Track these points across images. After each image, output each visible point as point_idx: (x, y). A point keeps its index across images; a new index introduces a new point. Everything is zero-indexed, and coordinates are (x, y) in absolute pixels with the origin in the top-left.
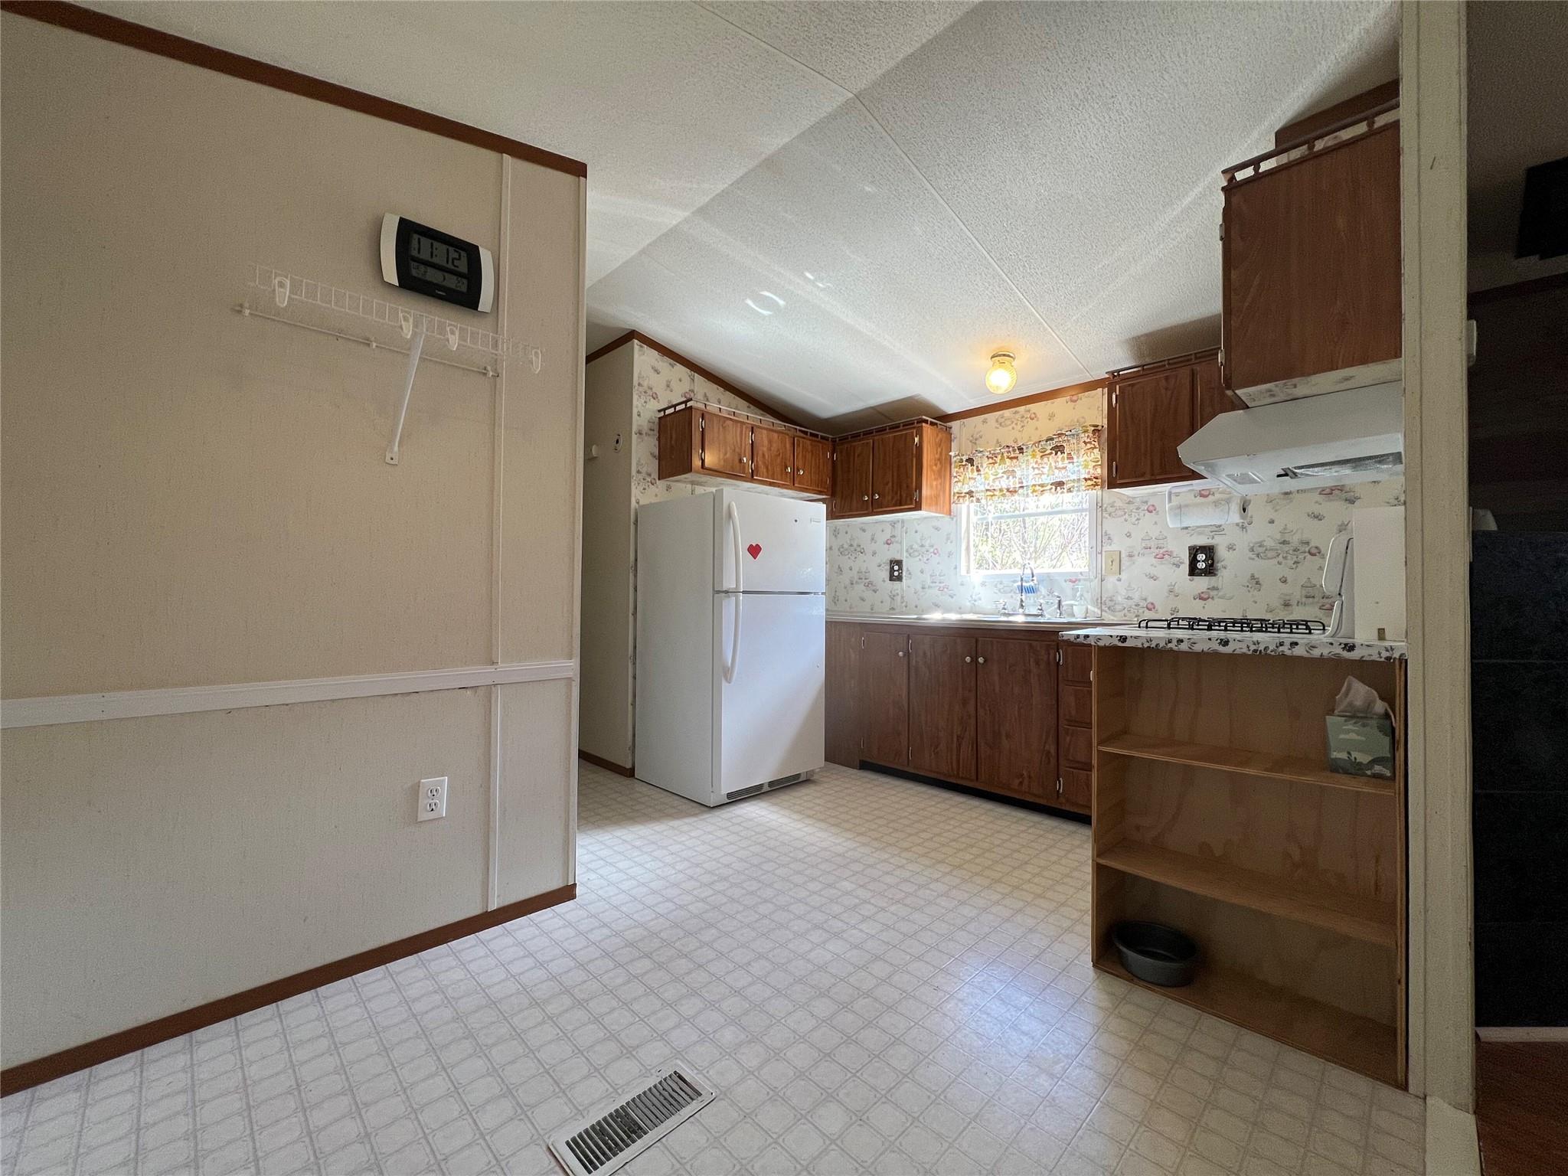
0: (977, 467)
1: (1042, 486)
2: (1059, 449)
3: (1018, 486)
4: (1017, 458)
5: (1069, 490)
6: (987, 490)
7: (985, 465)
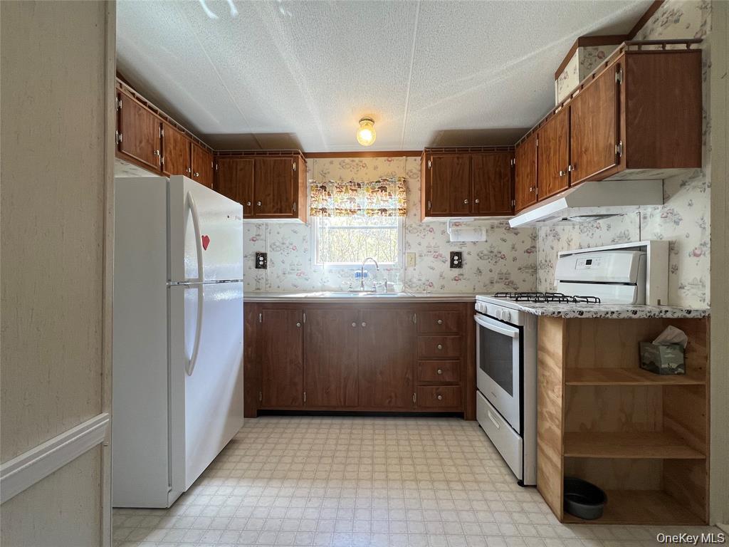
0: (329, 192)
1: (372, 210)
2: (383, 189)
3: (357, 208)
4: (356, 190)
5: (390, 215)
6: (336, 209)
7: (335, 192)
